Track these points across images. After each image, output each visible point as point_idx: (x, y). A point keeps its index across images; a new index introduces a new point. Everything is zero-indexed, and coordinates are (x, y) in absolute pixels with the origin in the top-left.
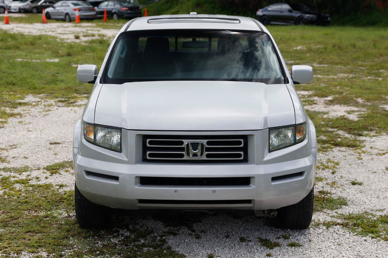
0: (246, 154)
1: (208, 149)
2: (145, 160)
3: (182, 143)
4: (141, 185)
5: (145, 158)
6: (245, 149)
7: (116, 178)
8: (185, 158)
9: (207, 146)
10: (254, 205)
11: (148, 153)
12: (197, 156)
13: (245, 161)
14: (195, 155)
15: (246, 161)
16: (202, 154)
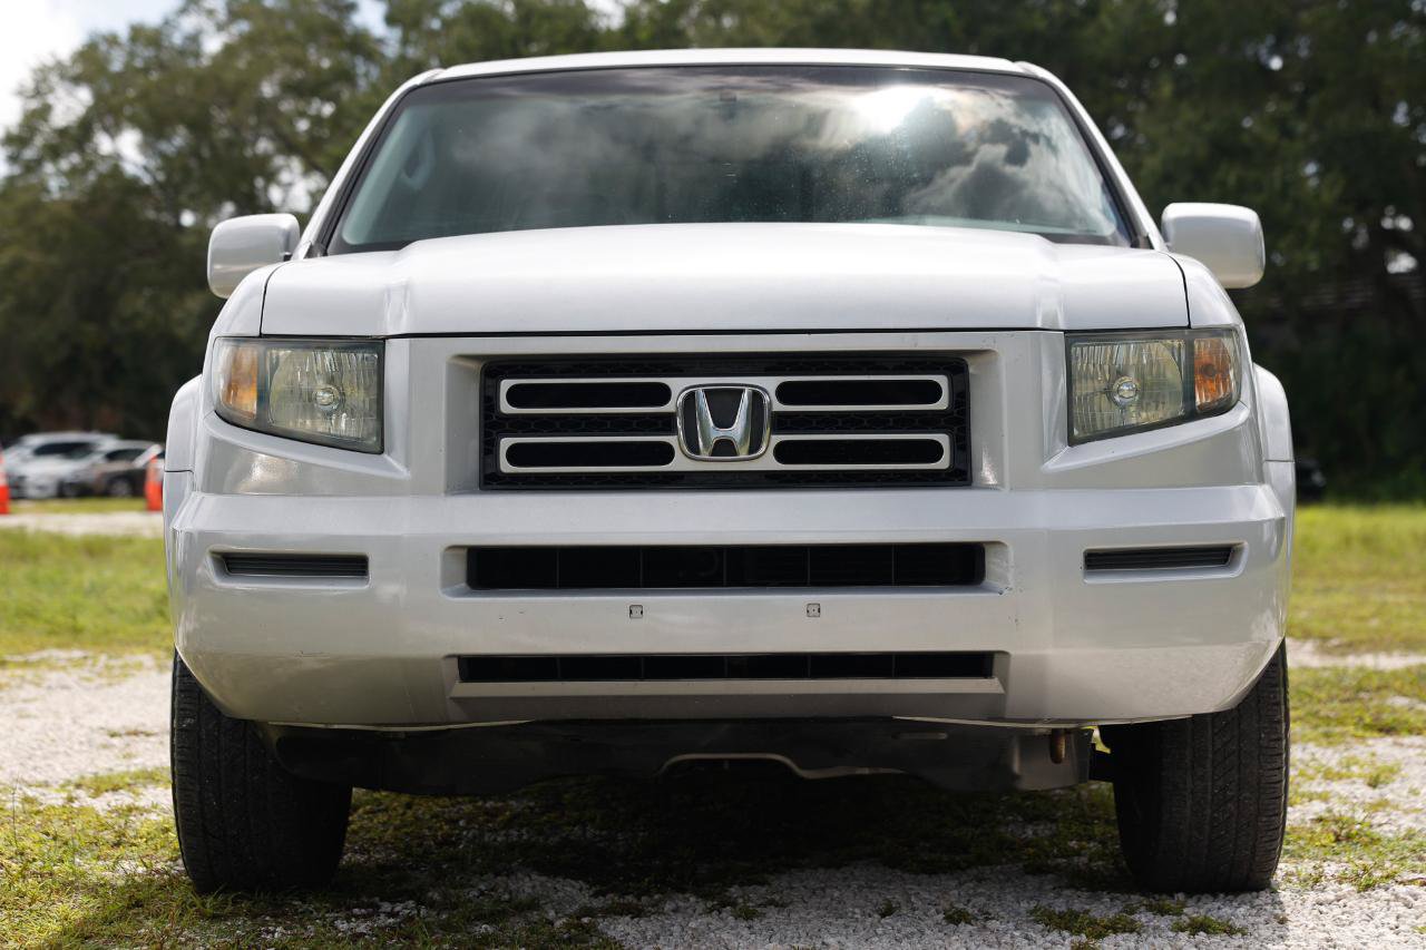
0: (962, 445)
1: (782, 423)
2: (492, 481)
3: (663, 394)
4: (468, 588)
5: (489, 471)
6: (958, 421)
7: (353, 566)
8: (680, 463)
9: (778, 407)
10: (1004, 683)
11: (506, 443)
12: (736, 454)
13: (961, 476)
14: (724, 448)
15: (965, 480)
16: (754, 447)
